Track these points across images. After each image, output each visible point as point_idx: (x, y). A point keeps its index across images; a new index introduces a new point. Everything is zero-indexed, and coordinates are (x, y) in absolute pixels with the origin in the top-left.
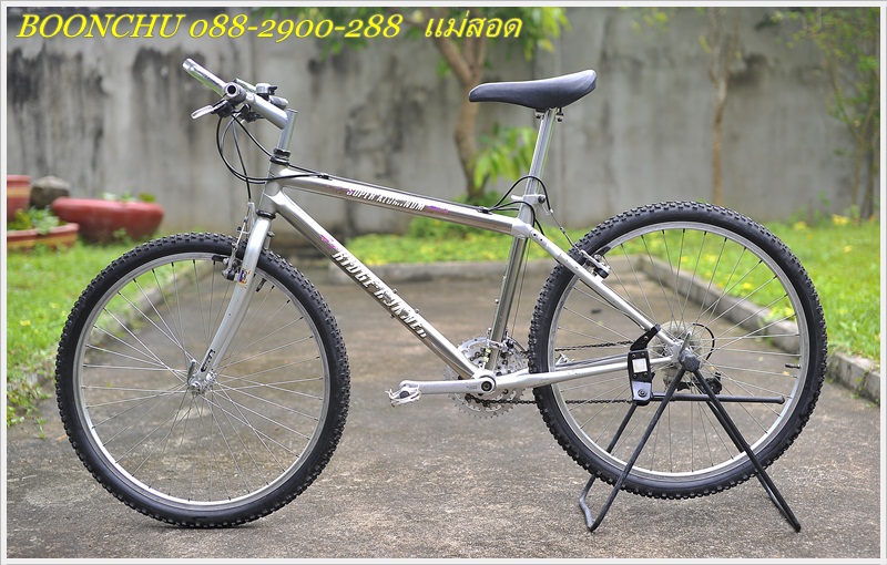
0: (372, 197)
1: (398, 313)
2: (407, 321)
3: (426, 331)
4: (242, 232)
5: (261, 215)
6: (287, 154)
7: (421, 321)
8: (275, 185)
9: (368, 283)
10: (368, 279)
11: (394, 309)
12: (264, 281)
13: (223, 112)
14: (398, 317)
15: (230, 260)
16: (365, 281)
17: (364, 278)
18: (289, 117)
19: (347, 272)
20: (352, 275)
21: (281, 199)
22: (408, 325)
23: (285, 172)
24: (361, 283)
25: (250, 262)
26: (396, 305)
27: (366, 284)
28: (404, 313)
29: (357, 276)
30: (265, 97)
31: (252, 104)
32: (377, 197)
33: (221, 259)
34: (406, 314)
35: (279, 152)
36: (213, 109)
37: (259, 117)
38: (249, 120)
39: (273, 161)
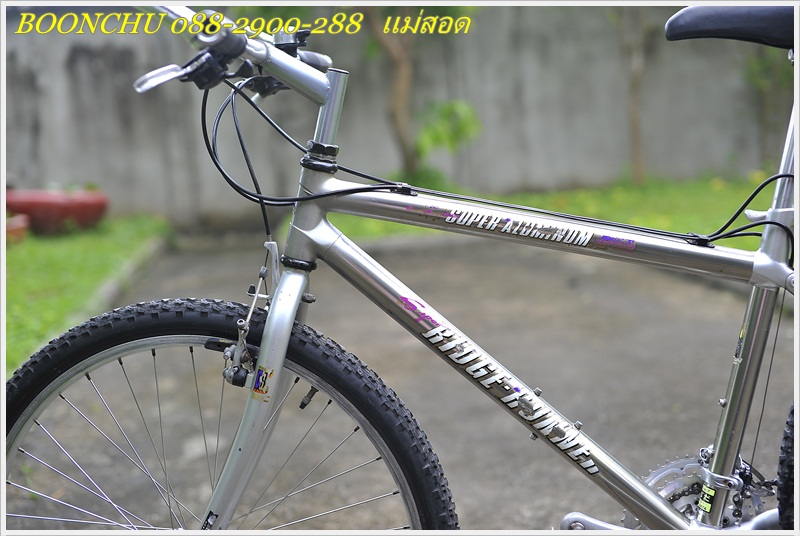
0: (493, 224)
1: (546, 432)
2: (563, 446)
3: (597, 463)
4: (258, 295)
5: (289, 264)
6: (332, 151)
7: (588, 445)
8: (313, 210)
9: (492, 380)
10: (491, 373)
11: (538, 425)
12: (313, 391)
13: (205, 76)
14: (547, 438)
15: (237, 349)
16: (485, 377)
17: (483, 372)
18: (333, 81)
19: (451, 362)
20: (462, 368)
21: (324, 233)
22: (565, 452)
23: (332, 184)
24: (477, 381)
25: (273, 352)
26: (543, 418)
27: (486, 382)
28: (558, 432)
29: (470, 369)
30: (290, 50)
31: (263, 63)
32: (504, 222)
33: (221, 347)
34: (561, 434)
35: (317, 149)
36: (183, 72)
37: (281, 86)
38: (264, 93)
39: (307, 165)
